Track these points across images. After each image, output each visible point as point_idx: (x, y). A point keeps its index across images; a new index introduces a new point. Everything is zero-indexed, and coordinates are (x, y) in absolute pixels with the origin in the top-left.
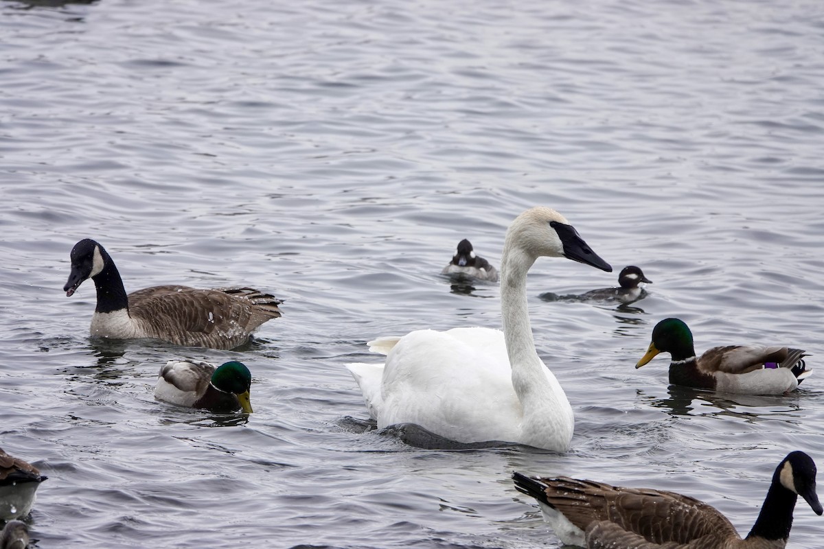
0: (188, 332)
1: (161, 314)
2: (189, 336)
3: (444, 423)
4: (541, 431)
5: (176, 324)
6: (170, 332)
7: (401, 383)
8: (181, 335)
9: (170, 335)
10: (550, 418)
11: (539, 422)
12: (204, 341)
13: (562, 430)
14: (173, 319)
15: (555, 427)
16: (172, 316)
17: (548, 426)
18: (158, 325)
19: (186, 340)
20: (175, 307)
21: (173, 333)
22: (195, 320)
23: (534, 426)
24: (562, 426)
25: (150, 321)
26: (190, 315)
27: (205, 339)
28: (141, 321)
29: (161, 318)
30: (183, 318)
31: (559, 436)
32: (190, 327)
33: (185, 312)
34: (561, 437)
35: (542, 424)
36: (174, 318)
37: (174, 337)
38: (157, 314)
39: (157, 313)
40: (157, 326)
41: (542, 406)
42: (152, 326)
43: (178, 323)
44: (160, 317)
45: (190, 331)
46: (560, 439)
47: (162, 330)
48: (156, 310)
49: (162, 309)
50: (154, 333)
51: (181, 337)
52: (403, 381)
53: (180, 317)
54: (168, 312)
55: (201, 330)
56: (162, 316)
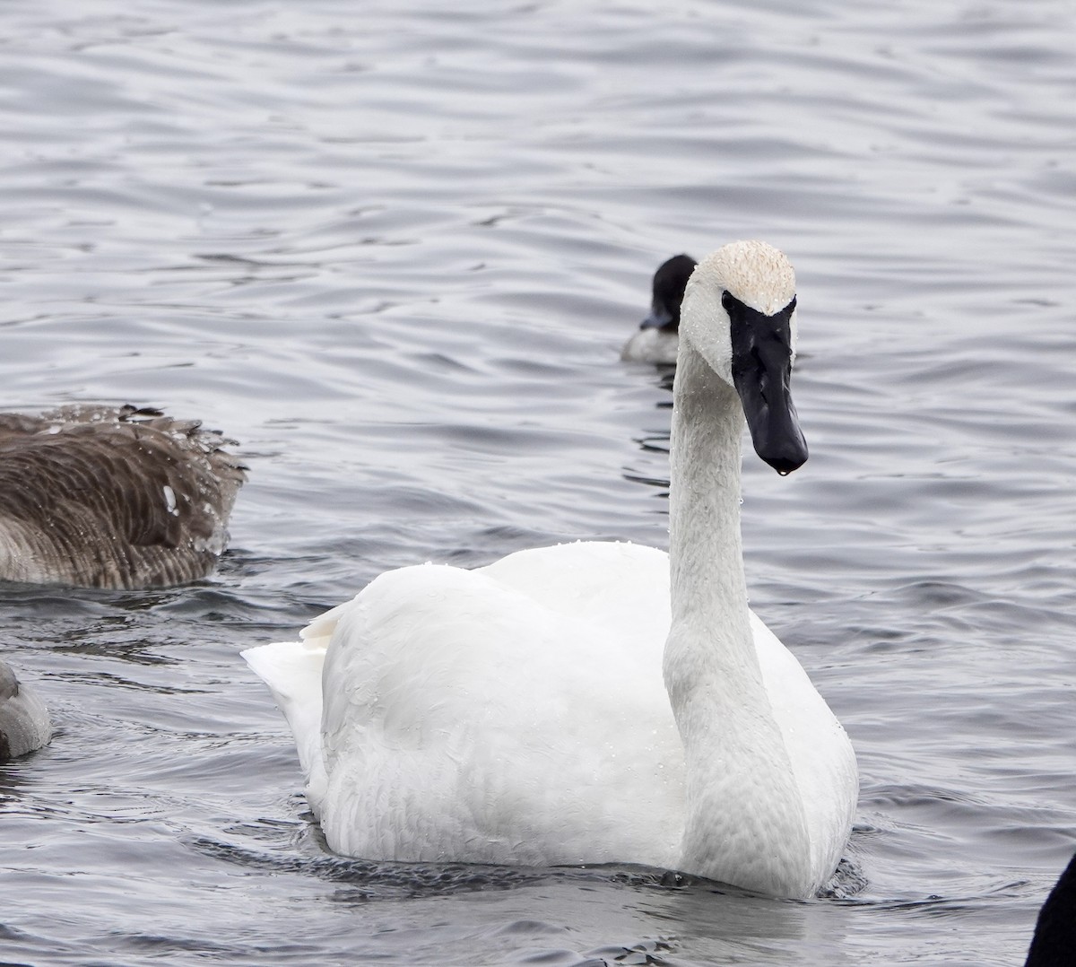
0: (133, 549)
1: (64, 502)
2: (138, 559)
3: (472, 833)
4: (725, 851)
5: (106, 529)
6: (97, 553)
7: (360, 728)
8: (120, 559)
9: (99, 560)
10: (750, 806)
11: (718, 822)
12: (168, 570)
13: (788, 843)
14: (97, 515)
15: (764, 834)
16: (92, 505)
17: (745, 832)
18: (66, 534)
19: (133, 572)
20: (93, 480)
21: (103, 553)
22: (145, 513)
23: (706, 837)
24: (784, 830)
25: (43, 526)
26: (133, 501)
27: (170, 563)
28: (16, 526)
29: (68, 515)
30: (118, 510)
31: (778, 859)
32: (135, 532)
33: (118, 491)
34: (785, 864)
35: (728, 829)
36: (100, 512)
37: (107, 565)
38: (52, 504)
39: (51, 500)
40: (64, 538)
41: (728, 772)
42: (53, 539)
43: (110, 523)
44: (64, 510)
45: (138, 544)
46: (780, 871)
47: (81, 550)
48: (44, 491)
49: (62, 489)
50: (62, 557)
51: (123, 563)
52: (364, 722)
53: (112, 508)
54: (81, 496)
55: (159, 539)
56: (71, 509)
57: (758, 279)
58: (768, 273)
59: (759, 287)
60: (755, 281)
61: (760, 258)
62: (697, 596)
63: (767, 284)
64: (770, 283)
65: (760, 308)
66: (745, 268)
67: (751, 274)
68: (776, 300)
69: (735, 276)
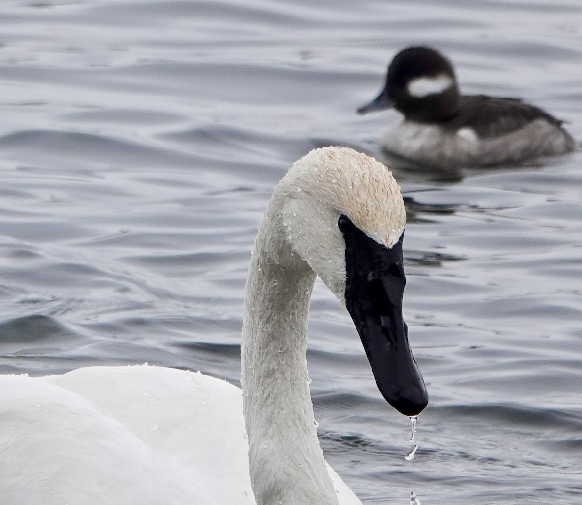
57: (377, 208)
58: (384, 201)
59: (379, 216)
60: (374, 210)
61: (376, 184)
62: (274, 426)
63: (385, 213)
64: (387, 212)
65: (380, 240)
66: (363, 195)
67: (370, 203)
68: (394, 230)
69: (355, 204)
